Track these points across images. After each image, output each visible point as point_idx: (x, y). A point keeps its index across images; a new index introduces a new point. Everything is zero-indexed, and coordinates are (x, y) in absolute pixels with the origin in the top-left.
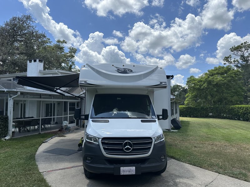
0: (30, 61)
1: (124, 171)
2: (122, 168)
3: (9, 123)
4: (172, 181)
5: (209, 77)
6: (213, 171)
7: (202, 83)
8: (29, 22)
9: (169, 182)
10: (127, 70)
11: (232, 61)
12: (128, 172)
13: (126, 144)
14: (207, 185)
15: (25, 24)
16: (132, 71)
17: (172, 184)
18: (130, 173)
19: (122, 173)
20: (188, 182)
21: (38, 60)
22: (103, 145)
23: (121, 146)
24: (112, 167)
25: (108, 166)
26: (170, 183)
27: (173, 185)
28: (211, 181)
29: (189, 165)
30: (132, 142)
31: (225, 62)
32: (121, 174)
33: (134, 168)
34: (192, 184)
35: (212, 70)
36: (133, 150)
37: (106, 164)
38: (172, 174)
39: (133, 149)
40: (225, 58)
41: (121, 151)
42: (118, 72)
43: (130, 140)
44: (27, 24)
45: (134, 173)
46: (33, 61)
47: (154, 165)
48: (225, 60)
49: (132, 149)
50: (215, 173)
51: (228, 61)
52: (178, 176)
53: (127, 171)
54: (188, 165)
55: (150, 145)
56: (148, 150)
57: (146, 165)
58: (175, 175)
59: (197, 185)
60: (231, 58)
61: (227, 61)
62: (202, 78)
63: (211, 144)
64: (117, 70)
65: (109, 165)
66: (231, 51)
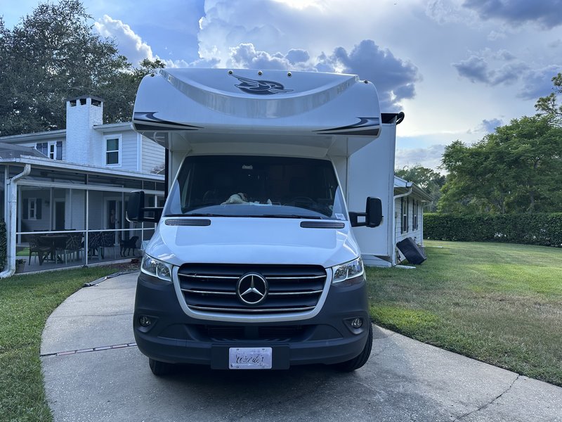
0: (74, 103)
1: (239, 359)
2: (233, 351)
3: (8, 240)
4: (384, 390)
5: (497, 144)
6: (502, 367)
7: (482, 158)
8: (76, 16)
9: (374, 393)
10: (269, 85)
11: (556, 107)
12: (251, 361)
13: (247, 283)
14: (484, 407)
15: (69, 23)
16: (281, 87)
17: (382, 400)
18: (257, 366)
19: (234, 365)
20: (430, 395)
21: (89, 100)
22: (185, 286)
23: (234, 289)
24: (207, 345)
25: (196, 343)
26: (378, 396)
27: (386, 401)
28: (495, 396)
29: (438, 349)
30: (265, 276)
31: (539, 112)
32: (230, 368)
33: (268, 351)
34: (440, 400)
35: (507, 127)
36: (268, 299)
37: (189, 338)
38: (387, 372)
39: (267, 297)
40: (539, 102)
41: (231, 303)
42: (241, 88)
43: (260, 273)
44: (72, 23)
45: (268, 365)
46: (78, 102)
47: (327, 343)
48: (540, 105)
49: (264, 296)
50: (509, 372)
51: (546, 108)
52: (404, 377)
53: (247, 360)
54: (434, 347)
55: (321, 287)
56: (314, 302)
57: (306, 344)
58: (395, 374)
59: (455, 406)
60: (554, 100)
61: (543, 109)
62: (480, 147)
63: (499, 298)
64: (241, 85)
65: (197, 341)
66: (556, 84)
